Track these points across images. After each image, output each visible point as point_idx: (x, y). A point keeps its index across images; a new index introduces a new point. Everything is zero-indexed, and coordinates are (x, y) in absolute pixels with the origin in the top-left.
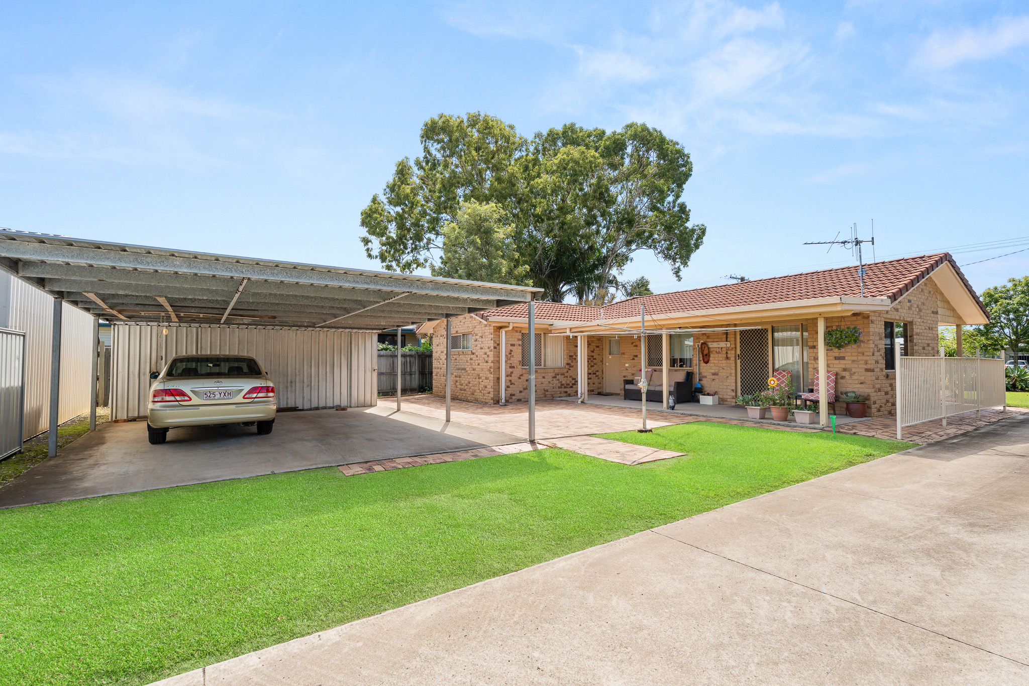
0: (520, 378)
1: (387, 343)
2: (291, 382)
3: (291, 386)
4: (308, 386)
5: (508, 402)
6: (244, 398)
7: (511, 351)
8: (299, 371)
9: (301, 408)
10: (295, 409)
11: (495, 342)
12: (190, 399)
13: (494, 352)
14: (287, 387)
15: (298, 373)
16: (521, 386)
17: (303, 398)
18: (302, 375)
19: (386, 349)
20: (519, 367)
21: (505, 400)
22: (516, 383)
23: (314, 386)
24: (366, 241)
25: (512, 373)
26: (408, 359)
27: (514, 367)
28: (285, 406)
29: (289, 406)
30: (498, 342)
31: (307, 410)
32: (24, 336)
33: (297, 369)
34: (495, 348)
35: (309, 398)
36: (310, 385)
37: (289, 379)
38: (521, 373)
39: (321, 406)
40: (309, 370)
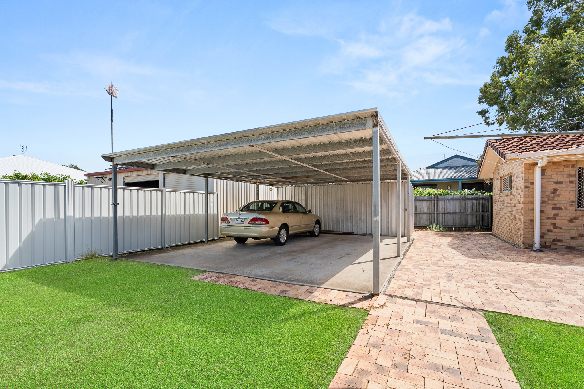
0: (571, 221)
1: (474, 189)
2: (350, 217)
3: (350, 219)
4: (360, 219)
5: (544, 247)
6: (249, 224)
7: (555, 190)
8: (354, 210)
9: (356, 233)
10: (352, 234)
11: (526, 181)
12: (229, 223)
13: (524, 192)
14: (348, 220)
15: (354, 211)
16: (574, 231)
17: (357, 227)
18: (356, 213)
19: (472, 194)
20: (570, 208)
21: (540, 245)
22: (564, 228)
23: (364, 219)
24: (483, 113)
25: (556, 215)
26: (481, 202)
27: (560, 209)
28: (347, 231)
29: (349, 231)
30: (532, 181)
31: (360, 235)
32: (217, 194)
33: (354, 208)
34: (526, 187)
35: (361, 227)
36: (361, 219)
37: (349, 215)
38: (574, 216)
39: (368, 233)
40: (361, 209)
